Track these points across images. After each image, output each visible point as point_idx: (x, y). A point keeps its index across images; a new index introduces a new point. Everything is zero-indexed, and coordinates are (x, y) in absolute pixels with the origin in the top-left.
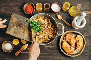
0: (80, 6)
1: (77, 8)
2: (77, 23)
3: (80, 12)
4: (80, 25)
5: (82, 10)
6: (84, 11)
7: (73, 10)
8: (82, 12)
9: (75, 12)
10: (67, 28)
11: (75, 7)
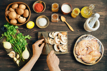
0: (92, 7)
1: (90, 8)
2: (89, 25)
3: (93, 13)
4: (93, 28)
5: (95, 11)
6: (97, 12)
7: (85, 11)
8: (95, 13)
9: (87, 13)
10: (78, 31)
11: (87, 7)
